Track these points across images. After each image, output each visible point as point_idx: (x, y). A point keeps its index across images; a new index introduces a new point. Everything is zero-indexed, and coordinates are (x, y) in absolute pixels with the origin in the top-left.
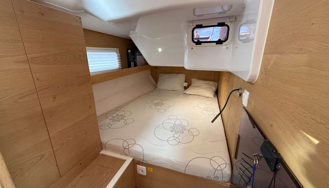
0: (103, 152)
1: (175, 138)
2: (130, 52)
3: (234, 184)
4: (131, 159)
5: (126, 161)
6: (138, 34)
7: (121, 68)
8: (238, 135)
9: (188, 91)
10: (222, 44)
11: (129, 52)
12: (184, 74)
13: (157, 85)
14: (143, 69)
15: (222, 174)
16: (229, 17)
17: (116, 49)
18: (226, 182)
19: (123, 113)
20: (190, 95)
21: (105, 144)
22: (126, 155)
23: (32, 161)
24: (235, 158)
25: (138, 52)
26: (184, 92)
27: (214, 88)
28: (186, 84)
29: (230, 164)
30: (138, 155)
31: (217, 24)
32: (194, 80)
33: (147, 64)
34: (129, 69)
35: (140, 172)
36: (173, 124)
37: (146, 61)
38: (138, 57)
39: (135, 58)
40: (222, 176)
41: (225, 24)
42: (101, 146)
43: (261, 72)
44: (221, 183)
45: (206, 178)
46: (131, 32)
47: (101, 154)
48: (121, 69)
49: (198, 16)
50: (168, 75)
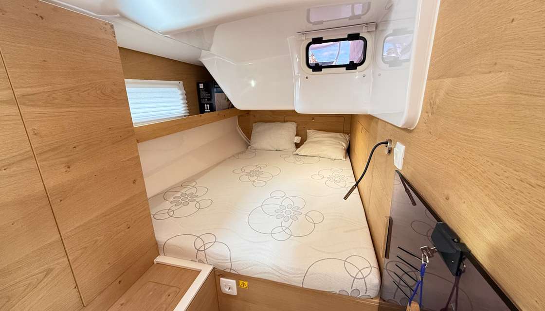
0: (160, 259)
1: (284, 228)
2: (203, 87)
3: (384, 301)
4: (210, 268)
5: (200, 272)
6: (216, 57)
7: (188, 114)
8: (388, 219)
9: (302, 150)
10: (356, 69)
11: (201, 87)
12: (295, 123)
13: (250, 142)
14: (225, 116)
15: (366, 284)
16: (367, 24)
17: (179, 82)
18: (372, 299)
19: (193, 190)
20: (305, 157)
21: (164, 244)
22: (200, 261)
23: (28, 282)
24: (385, 257)
25: (216, 87)
26: (296, 153)
27: (344, 144)
28: (298, 139)
29: (378, 268)
30: (222, 261)
31: (347, 37)
32: (310, 133)
33: (233, 106)
34: (201, 116)
35: (226, 290)
36: (278, 206)
37: (231, 102)
38: (216, 96)
39: (211, 96)
40: (365, 288)
41: (360, 36)
42: (156, 248)
43: (425, 111)
44: (363, 300)
45: (338, 293)
46: (204, 52)
47: (157, 263)
48: (188, 116)
49: (315, 23)
50: (267, 125)
